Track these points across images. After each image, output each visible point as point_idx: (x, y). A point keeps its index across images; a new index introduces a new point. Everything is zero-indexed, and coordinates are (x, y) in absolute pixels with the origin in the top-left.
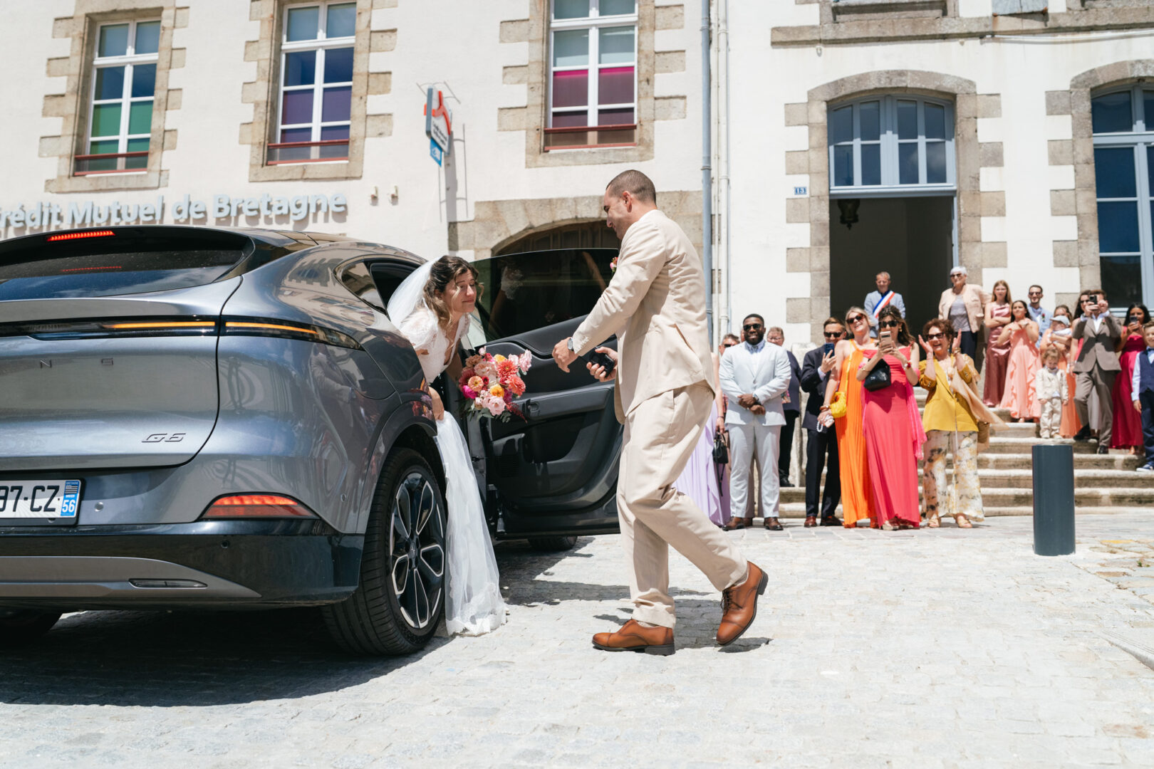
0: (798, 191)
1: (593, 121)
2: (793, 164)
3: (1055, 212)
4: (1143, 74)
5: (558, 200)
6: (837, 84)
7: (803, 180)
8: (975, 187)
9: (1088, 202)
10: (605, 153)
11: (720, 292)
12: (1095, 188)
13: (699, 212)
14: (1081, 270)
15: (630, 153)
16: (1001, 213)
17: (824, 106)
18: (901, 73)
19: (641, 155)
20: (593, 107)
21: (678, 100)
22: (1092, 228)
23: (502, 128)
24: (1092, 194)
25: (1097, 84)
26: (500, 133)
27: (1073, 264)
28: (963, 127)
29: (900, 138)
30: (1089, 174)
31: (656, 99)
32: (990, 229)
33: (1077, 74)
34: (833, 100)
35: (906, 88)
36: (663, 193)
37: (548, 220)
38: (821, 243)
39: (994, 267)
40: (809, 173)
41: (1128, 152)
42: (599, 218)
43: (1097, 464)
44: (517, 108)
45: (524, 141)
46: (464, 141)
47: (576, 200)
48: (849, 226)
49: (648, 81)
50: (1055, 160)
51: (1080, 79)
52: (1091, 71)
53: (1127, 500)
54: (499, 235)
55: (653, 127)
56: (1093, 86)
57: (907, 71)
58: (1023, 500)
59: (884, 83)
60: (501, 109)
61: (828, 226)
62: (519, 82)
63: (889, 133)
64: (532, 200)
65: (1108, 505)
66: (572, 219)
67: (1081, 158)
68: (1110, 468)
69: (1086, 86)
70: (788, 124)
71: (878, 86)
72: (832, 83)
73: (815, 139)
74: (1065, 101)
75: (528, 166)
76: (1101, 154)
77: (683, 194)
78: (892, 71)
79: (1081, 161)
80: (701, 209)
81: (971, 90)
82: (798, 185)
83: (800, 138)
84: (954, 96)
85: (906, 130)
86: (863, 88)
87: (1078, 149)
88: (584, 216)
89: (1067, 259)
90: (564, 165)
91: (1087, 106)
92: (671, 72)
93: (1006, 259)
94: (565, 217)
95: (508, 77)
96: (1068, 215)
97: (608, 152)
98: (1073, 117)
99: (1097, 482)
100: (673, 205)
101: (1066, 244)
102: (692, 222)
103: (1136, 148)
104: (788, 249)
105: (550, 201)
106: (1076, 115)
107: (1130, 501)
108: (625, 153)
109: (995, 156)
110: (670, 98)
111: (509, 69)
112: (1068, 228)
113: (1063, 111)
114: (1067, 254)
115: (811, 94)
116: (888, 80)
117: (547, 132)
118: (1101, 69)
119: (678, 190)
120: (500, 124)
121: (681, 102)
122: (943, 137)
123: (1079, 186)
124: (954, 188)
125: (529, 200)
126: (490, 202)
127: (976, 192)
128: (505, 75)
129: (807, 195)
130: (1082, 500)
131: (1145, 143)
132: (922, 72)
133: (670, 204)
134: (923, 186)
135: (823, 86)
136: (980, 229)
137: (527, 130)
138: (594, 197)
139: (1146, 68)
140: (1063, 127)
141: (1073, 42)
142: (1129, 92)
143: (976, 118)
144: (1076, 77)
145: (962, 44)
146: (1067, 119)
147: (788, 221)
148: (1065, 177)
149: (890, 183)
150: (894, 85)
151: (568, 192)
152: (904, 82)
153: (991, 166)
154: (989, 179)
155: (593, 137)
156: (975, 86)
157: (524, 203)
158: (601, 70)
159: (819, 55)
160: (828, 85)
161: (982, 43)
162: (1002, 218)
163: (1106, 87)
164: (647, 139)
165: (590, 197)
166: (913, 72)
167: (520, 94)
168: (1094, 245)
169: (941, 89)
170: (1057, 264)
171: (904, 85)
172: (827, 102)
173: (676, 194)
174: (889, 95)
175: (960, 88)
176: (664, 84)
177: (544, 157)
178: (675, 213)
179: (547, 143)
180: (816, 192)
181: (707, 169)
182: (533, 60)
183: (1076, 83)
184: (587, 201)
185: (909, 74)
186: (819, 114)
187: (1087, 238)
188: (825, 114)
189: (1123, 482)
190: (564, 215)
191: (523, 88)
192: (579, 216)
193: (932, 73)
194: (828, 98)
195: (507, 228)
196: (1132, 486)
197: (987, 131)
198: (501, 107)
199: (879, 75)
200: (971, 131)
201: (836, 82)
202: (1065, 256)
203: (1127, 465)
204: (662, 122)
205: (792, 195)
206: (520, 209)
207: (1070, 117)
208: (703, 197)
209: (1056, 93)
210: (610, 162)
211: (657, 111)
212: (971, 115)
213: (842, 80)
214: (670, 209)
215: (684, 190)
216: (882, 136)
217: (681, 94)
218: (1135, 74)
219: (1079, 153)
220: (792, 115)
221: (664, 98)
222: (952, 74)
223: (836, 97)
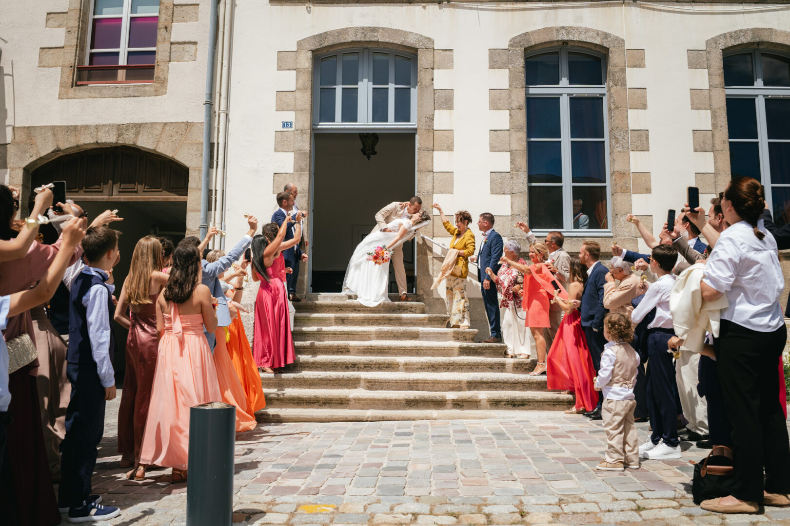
0: (286, 125)
1: (123, 61)
2: (283, 101)
3: (493, 149)
4: (566, 38)
5: (82, 126)
6: (321, 36)
7: (290, 116)
8: (429, 126)
9: (519, 141)
10: (126, 88)
11: (215, 210)
12: (525, 129)
13: (201, 140)
14: (512, 197)
15: (147, 88)
16: (450, 148)
17: (310, 54)
18: (374, 30)
19: (156, 91)
20: (123, 49)
21: (191, 45)
22: (522, 162)
23: (42, 64)
24: (523, 135)
25: (530, 45)
26: (40, 69)
27: (506, 192)
28: (423, 76)
29: (373, 85)
30: (521, 117)
31: (172, 43)
32: (441, 161)
33: (514, 36)
34: (317, 50)
35: (378, 42)
36: (172, 123)
37: (73, 144)
38: (302, 170)
39: (442, 193)
40: (295, 110)
41: (554, 101)
42: (117, 143)
43: (491, 367)
44: (56, 48)
45: (60, 76)
46: (12, 76)
47: (97, 127)
48: (369, 157)
49: (166, 28)
50: (494, 105)
51: (516, 40)
52: (526, 34)
53: (503, 403)
54: (31, 157)
55: (168, 68)
56: (527, 46)
57: (379, 28)
58: (413, 403)
59: (359, 37)
60: (43, 49)
61: (308, 155)
62: (59, 26)
63: (366, 80)
64: (60, 127)
65: (486, 408)
66: (93, 143)
67: (515, 104)
68: (502, 372)
69: (521, 46)
70: (280, 68)
71: (354, 39)
72: (317, 35)
73: (300, 81)
74: (505, 57)
75: (60, 98)
76: (531, 102)
77: (188, 125)
78: (366, 28)
79: (514, 107)
80: (203, 139)
81: (430, 46)
82: (285, 120)
83: (289, 80)
84: (416, 50)
85: (379, 78)
86: (342, 41)
87: (513, 97)
88: (103, 141)
89: (501, 188)
90: (91, 97)
91: (521, 62)
92: (186, 22)
93: (452, 187)
94: (87, 142)
95: (51, 21)
96: (503, 151)
97: (129, 87)
98: (510, 71)
99: (484, 385)
100: (179, 134)
101: (501, 175)
102: (195, 149)
103: (561, 98)
104: (275, 173)
105: (76, 127)
106: (512, 69)
107: (505, 404)
108: (142, 88)
109: (446, 101)
110: (184, 43)
111: (52, 15)
112: (503, 162)
113: (502, 66)
114: (501, 183)
115: (300, 44)
116: (363, 35)
117: (80, 70)
118: (533, 33)
119: (185, 121)
120: (40, 61)
121: (193, 47)
122: (409, 84)
123: (513, 128)
124: (416, 126)
125: (57, 126)
126: (25, 127)
127: (431, 130)
128: (47, 20)
129: (293, 129)
130: (464, 404)
131: (568, 95)
132: (391, 29)
133: (177, 132)
134: (391, 124)
135: (310, 37)
136: (432, 161)
137: (63, 67)
138: (113, 125)
139: (568, 33)
140: (502, 79)
141: (512, 10)
142: (557, 53)
143: (433, 69)
144: (513, 39)
145: (424, 7)
146: (505, 73)
147: (276, 150)
148: (502, 120)
149: (365, 121)
150: (368, 39)
151: (91, 121)
152: (375, 36)
153: (443, 109)
154: (442, 120)
155: (121, 74)
156: (433, 42)
157: (53, 128)
158: (132, 19)
159: (309, 12)
160: (314, 37)
161: (440, 8)
162: (450, 152)
163: (538, 48)
164: (162, 77)
165: (110, 125)
166: (383, 29)
167: (59, 36)
168: (523, 177)
169: (405, 44)
170: (493, 192)
171: (376, 39)
172: (313, 51)
173: (183, 125)
174: (367, 48)
175: (421, 43)
176: (180, 31)
177: (75, 90)
178: (180, 141)
179: (80, 78)
180: (300, 126)
181: (210, 104)
182: (72, 8)
183: (514, 43)
184: (107, 129)
185: (381, 31)
186: (305, 61)
187: (518, 171)
188: (310, 61)
189: (507, 385)
190: (86, 140)
191: (62, 31)
192: (99, 142)
193: (399, 30)
194: (313, 48)
195: (38, 150)
196: (514, 389)
197: (441, 79)
198: (43, 46)
199: (356, 30)
200: (428, 79)
201: (320, 35)
202: (499, 185)
203: (517, 368)
204: (176, 63)
205: (280, 128)
206: (50, 134)
207: (507, 70)
208: (205, 127)
209: (498, 51)
210: (129, 96)
211: (172, 54)
212: (428, 66)
213: (326, 33)
214: (177, 137)
215: (189, 121)
216: (360, 83)
217: (193, 40)
218: (560, 38)
219: (513, 101)
220: (283, 61)
221: (179, 43)
222: (415, 32)
223: (320, 47)
